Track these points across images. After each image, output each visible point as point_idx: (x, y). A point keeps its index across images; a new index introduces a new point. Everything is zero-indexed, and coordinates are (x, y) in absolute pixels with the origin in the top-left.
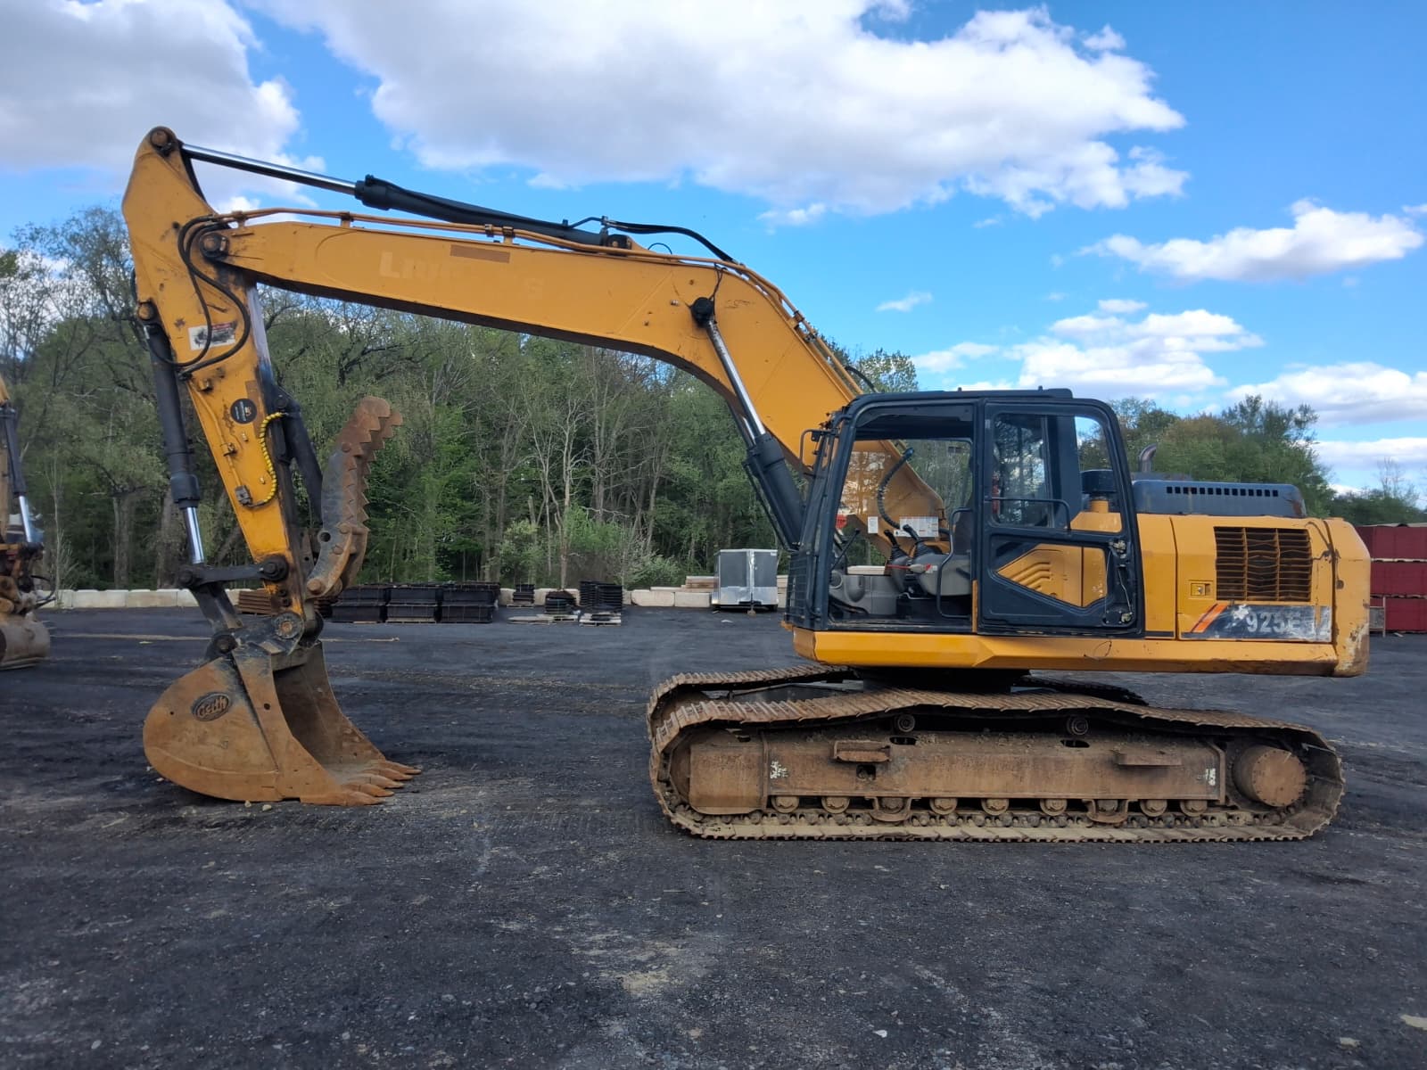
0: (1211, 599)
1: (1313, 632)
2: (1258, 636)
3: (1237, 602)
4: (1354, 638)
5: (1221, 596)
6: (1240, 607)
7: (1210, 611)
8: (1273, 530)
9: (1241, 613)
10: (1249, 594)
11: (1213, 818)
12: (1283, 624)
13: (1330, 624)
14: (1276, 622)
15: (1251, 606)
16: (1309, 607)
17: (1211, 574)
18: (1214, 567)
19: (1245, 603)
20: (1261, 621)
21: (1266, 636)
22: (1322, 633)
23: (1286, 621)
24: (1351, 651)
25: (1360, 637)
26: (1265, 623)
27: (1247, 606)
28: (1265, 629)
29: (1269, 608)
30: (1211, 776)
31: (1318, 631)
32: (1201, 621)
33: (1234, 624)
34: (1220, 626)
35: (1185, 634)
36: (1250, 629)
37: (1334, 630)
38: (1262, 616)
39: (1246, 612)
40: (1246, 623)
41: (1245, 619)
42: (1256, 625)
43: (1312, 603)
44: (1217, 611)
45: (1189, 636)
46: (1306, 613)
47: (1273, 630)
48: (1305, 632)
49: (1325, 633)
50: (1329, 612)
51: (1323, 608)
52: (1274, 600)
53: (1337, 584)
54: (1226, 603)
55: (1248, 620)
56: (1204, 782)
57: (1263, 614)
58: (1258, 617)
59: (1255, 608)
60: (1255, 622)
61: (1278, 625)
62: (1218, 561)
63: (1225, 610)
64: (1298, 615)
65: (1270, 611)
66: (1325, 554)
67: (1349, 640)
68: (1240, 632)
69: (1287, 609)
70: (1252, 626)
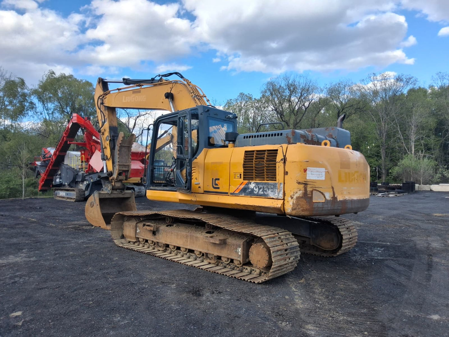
0: (242, 180)
1: (277, 194)
2: (258, 196)
3: (250, 181)
4: (292, 198)
5: (245, 179)
6: (252, 183)
7: (241, 184)
8: (265, 151)
9: (252, 186)
10: (255, 178)
11: (247, 269)
12: (267, 190)
13: (282, 191)
14: (265, 190)
15: (256, 183)
16: (276, 184)
17: (241, 170)
18: (242, 167)
19: (253, 182)
20: (259, 189)
21: (261, 195)
22: (280, 195)
23: (269, 189)
24: (291, 203)
25: (295, 197)
26: (261, 190)
27: (254, 183)
28: (261, 192)
29: (262, 184)
30: (239, 251)
31: (278, 194)
32: (238, 189)
33: (250, 190)
34: (245, 191)
35: (231, 194)
36: (255, 192)
37: (284, 194)
38: (260, 187)
39: (254, 185)
40: (254, 190)
41: (254, 188)
42: (257, 191)
43: (277, 182)
44: (243, 185)
45: (233, 194)
46: (275, 186)
47: (264, 193)
48: (274, 194)
49: (281, 196)
50: (282, 185)
51: (281, 183)
52: (264, 180)
53: (286, 173)
54: (247, 181)
55: (255, 188)
56: (237, 253)
57: (260, 186)
58: (258, 187)
59: (257, 184)
60: (257, 190)
61: (266, 191)
62: (244, 164)
63: (246, 184)
64: (272, 187)
65: (262, 185)
66: (282, 160)
67: (290, 199)
68: (251, 193)
69: (268, 184)
70: (256, 191)
